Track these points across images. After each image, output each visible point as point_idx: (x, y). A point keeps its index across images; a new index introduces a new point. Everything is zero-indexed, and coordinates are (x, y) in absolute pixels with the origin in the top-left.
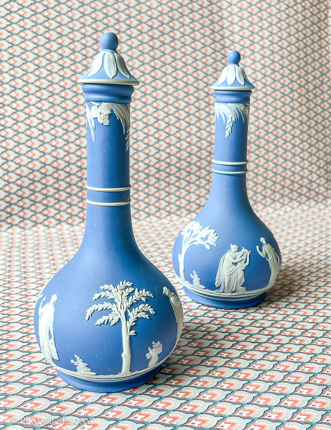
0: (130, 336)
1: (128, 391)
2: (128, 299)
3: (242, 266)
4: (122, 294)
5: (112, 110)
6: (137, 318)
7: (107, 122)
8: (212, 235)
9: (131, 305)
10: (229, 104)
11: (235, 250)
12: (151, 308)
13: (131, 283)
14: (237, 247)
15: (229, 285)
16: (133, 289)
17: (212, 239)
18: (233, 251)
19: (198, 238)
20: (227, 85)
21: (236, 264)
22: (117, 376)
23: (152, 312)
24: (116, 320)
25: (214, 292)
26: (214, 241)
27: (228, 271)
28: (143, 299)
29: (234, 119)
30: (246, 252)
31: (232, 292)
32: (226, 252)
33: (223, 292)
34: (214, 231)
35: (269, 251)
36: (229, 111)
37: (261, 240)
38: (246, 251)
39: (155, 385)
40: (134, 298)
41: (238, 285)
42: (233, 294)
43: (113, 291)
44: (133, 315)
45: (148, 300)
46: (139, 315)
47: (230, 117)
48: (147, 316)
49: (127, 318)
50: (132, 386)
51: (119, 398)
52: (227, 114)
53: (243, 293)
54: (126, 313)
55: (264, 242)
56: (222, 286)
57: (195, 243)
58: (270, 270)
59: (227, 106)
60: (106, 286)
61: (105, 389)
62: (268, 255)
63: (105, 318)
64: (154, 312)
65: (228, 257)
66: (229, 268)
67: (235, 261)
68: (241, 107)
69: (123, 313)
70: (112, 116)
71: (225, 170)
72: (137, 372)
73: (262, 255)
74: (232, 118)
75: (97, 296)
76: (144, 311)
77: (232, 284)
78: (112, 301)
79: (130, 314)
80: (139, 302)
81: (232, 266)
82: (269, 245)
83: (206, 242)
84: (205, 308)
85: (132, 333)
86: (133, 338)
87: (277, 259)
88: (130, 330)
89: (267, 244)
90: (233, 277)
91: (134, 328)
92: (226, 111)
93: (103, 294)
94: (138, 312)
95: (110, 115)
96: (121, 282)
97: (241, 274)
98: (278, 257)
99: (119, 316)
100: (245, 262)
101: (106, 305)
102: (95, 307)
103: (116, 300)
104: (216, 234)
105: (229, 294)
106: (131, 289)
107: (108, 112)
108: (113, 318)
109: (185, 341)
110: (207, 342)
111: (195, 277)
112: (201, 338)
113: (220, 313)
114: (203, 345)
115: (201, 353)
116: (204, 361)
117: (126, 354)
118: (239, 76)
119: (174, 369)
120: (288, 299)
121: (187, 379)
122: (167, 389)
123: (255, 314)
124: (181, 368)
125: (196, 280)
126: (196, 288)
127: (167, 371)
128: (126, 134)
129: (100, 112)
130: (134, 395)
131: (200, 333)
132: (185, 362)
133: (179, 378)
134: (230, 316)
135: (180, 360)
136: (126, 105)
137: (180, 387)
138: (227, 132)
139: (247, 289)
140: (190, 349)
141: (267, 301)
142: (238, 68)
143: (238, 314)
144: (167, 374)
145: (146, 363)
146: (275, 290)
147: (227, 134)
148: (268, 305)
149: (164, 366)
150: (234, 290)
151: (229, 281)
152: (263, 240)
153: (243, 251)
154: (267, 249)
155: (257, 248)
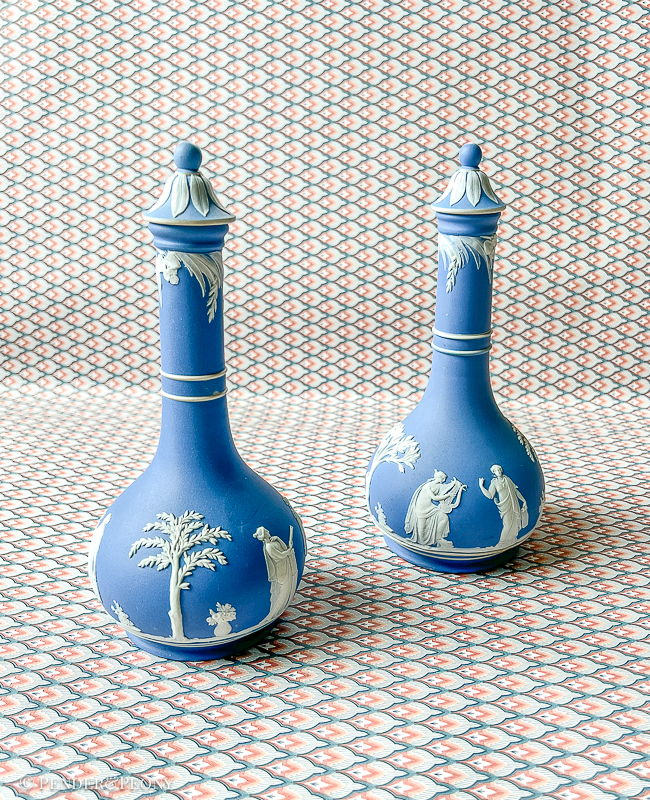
0: (181, 590)
1: (195, 663)
2: (189, 537)
3: (446, 507)
4: (183, 530)
5: (181, 263)
6: (196, 567)
7: (175, 280)
8: (412, 450)
9: (191, 548)
10: (451, 237)
11: (440, 480)
12: (222, 555)
13: (201, 516)
14: (444, 476)
15: (424, 535)
16: (201, 524)
17: (410, 459)
18: (436, 481)
19: (393, 453)
20: (447, 207)
21: (436, 503)
22: (167, 639)
23: (222, 560)
24: (165, 564)
25: (404, 540)
26: (411, 460)
27: (424, 512)
28: (213, 541)
29: (459, 262)
30: (459, 487)
31: (432, 546)
32: (424, 481)
33: (417, 543)
34: (416, 443)
35: (504, 488)
37: (492, 469)
38: (459, 483)
39: (237, 663)
40: (198, 538)
41: (439, 537)
42: (433, 549)
43: (171, 523)
44: (189, 562)
45: (220, 543)
46: (198, 563)
47: (453, 259)
48: (211, 566)
49: (180, 564)
50: (201, 657)
51: (178, 668)
52: (449, 254)
53: (447, 549)
54: (180, 558)
55: (497, 473)
56: (415, 532)
57: (387, 459)
58: (501, 521)
59: (450, 240)
60: (164, 515)
62: (500, 495)
63: (152, 559)
64: (225, 562)
65: (427, 491)
66: (424, 507)
67: (435, 498)
68: (473, 242)
69: (176, 554)
70: (181, 270)
71: (445, 346)
72: (196, 640)
73: (488, 494)
74: (456, 260)
75: (149, 526)
76: (209, 558)
77: (428, 533)
78: (166, 537)
79: (186, 559)
80: (204, 544)
81: (429, 506)
82: (506, 479)
83: (400, 460)
84: (397, 561)
85: (185, 586)
86: (185, 592)
87: (521, 503)
88: (183, 582)
89: (502, 477)
90: (430, 523)
91: (189, 579)
92: (451, 248)
93: (157, 525)
94: (199, 559)
95: (178, 270)
96: (186, 513)
97: (443, 521)
98: (524, 500)
99: (170, 560)
100: (453, 502)
101: (157, 541)
102: (143, 541)
103: (172, 537)
104: (417, 449)
105: (427, 548)
106: (198, 525)
107: (176, 265)
108: (163, 559)
109: (327, 608)
110: (358, 616)
111: (380, 512)
112: (355, 609)
113: (415, 574)
114: (348, 621)
115: (335, 631)
116: (330, 643)
117: (174, 613)
118: (472, 188)
119: (278, 647)
120: (546, 572)
121: (285, 665)
122: (247, 673)
123: (470, 586)
124: (290, 646)
125: (382, 516)
126: (383, 529)
127: (268, 646)
128: (207, 297)
129: (166, 264)
130: (198, 670)
131: (358, 601)
132: (302, 639)
133: (276, 660)
134: (426, 582)
135: (298, 634)
136: (206, 254)
137: (267, 674)
138: (449, 283)
139: (455, 545)
140: (325, 623)
141: (506, 568)
142: (472, 174)
143: (442, 581)
144: (264, 651)
145: (210, 631)
146: (535, 553)
147: (449, 287)
148: (503, 575)
149: (270, 638)
150: (433, 542)
151: (424, 528)
152: (496, 469)
153: (453, 483)
154: (500, 487)
155: (481, 481)
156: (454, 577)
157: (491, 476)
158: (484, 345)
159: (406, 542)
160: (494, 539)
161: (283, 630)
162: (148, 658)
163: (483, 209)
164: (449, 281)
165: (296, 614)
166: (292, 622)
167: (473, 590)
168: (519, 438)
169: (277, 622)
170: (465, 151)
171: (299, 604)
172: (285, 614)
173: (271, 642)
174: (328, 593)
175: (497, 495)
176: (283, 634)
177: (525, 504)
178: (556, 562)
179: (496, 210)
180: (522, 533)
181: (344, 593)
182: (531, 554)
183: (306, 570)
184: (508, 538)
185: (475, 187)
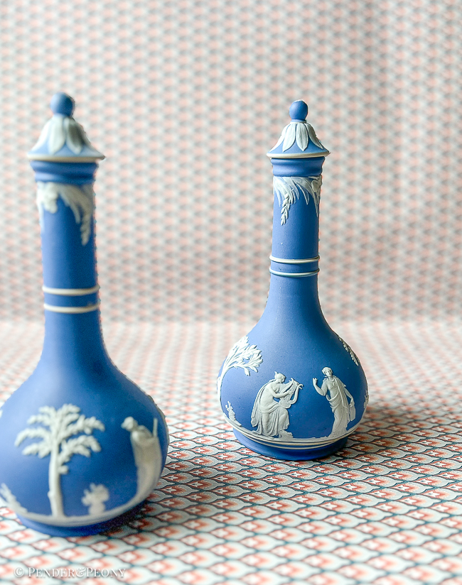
0: (61, 475)
3: (286, 403)
5: (59, 194)
6: (73, 453)
7: (53, 208)
8: (256, 357)
9: (69, 436)
10: (285, 179)
11: (280, 381)
13: (78, 409)
14: (283, 377)
15: (267, 427)
16: (77, 416)
17: (253, 364)
18: (277, 381)
19: (239, 360)
20: (281, 152)
21: (278, 399)
24: (45, 453)
25: (251, 432)
26: (255, 365)
27: (266, 408)
28: (88, 431)
29: (291, 199)
30: (294, 385)
31: (275, 437)
32: (267, 382)
33: (262, 434)
34: (259, 351)
35: (334, 387)
36: (284, 187)
37: (323, 371)
38: (296, 383)
39: (110, 538)
40: (75, 429)
41: (280, 429)
42: (275, 439)
43: (52, 416)
44: (68, 448)
45: (94, 432)
46: (75, 450)
47: (286, 196)
49: (60, 450)
51: (60, 544)
52: (283, 193)
53: (287, 439)
54: (60, 445)
55: (328, 374)
56: (260, 426)
57: (235, 365)
58: (332, 414)
59: (283, 181)
60: (46, 409)
61: (48, 530)
62: (331, 392)
63: (35, 447)
64: (99, 449)
65: (269, 390)
66: (268, 403)
67: (278, 395)
68: (303, 182)
69: (56, 444)
70: (59, 200)
71: (281, 270)
72: (74, 518)
73: (321, 391)
74: (288, 197)
77: (272, 425)
78: (48, 428)
79: (65, 447)
80: (81, 433)
81: (272, 402)
82: (336, 379)
83: (245, 365)
84: (245, 451)
87: (349, 400)
88: (62, 467)
89: (332, 377)
90: (273, 417)
91: (68, 465)
92: (283, 187)
93: (40, 418)
94: (76, 446)
95: (56, 200)
96: (64, 406)
97: (283, 415)
98: (351, 397)
99: (51, 448)
100: (292, 399)
101: (40, 432)
103: (52, 428)
104: (260, 356)
105: (270, 438)
106: (74, 417)
107: (53, 196)
108: (43, 449)
109: (187, 490)
110: (214, 497)
111: (230, 409)
112: (211, 491)
113: (260, 462)
114: (205, 501)
115: (195, 510)
116: (190, 520)
117: (53, 494)
118: (301, 137)
119: (146, 524)
120: (371, 459)
121: (151, 540)
122: (119, 547)
123: (308, 472)
124: (156, 523)
125: (231, 413)
126: (232, 425)
127: (137, 524)
128: (81, 223)
129: (45, 195)
130: (77, 545)
131: (214, 484)
132: (166, 517)
133: (143, 535)
134: (271, 468)
135: (162, 513)
136: (80, 186)
137: (137, 548)
138: (283, 217)
139: (294, 436)
140: (186, 503)
141: (338, 456)
142: (300, 125)
143: (284, 467)
144: (133, 528)
145: (85, 510)
146: (361, 443)
147: (283, 220)
148: (335, 461)
149: (139, 516)
150: (275, 434)
151: (268, 421)
152: (326, 371)
153: (291, 383)
154: (330, 385)
155: (314, 381)
156: (294, 464)
157: (323, 377)
158: (313, 268)
159: (252, 434)
160: (327, 429)
161: (149, 510)
162: (34, 536)
163: (310, 154)
164: (283, 215)
165: (160, 496)
166: (157, 503)
167: (311, 475)
168: (345, 346)
169: (145, 502)
170: (293, 107)
171: (164, 488)
172: (151, 496)
173: (139, 520)
174: (188, 478)
175: (328, 392)
176: (150, 513)
177: (352, 400)
178: (379, 451)
179: (321, 154)
180: (350, 425)
181: (201, 478)
182: (358, 445)
183: (168, 460)
184: (339, 429)
185: (303, 136)
